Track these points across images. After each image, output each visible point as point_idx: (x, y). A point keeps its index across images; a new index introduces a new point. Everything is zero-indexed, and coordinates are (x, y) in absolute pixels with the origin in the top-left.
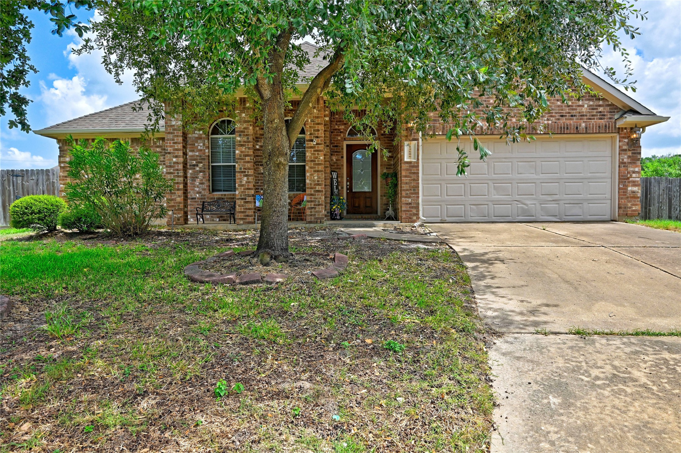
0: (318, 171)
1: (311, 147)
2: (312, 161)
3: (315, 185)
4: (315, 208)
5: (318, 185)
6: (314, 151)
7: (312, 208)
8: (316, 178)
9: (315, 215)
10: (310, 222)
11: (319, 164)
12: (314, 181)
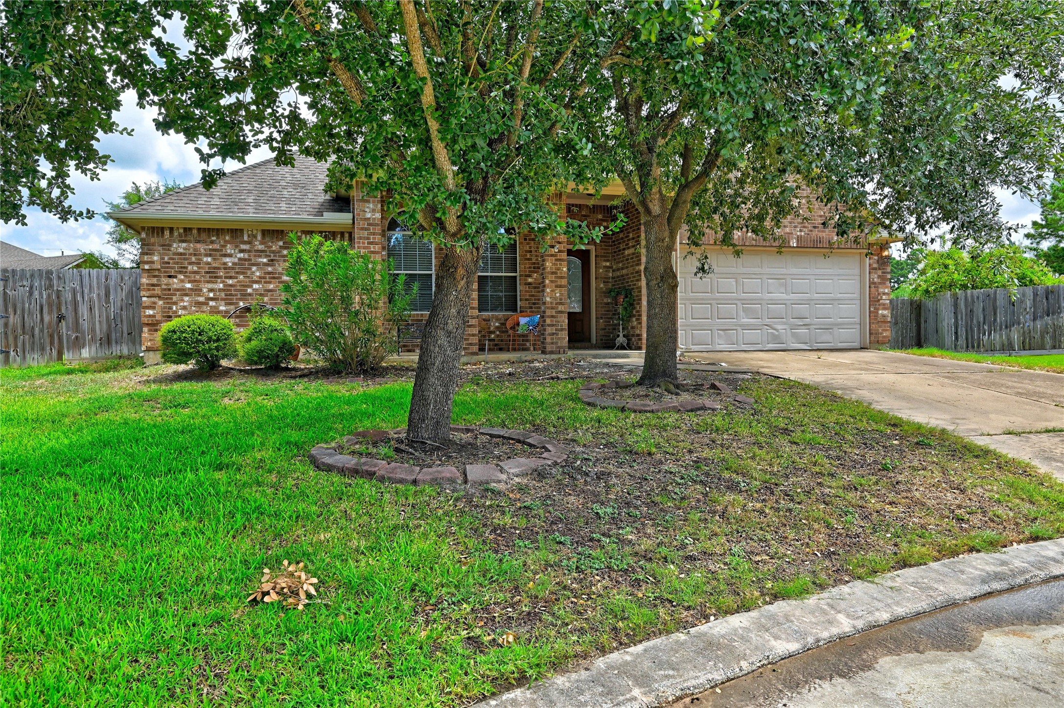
0: (561, 286)
1: (552, 255)
2: (553, 273)
3: (557, 304)
4: (557, 334)
5: (561, 304)
6: (556, 260)
7: (553, 334)
8: (558, 295)
9: (557, 343)
10: (552, 352)
11: (562, 278)
12: (555, 298)
